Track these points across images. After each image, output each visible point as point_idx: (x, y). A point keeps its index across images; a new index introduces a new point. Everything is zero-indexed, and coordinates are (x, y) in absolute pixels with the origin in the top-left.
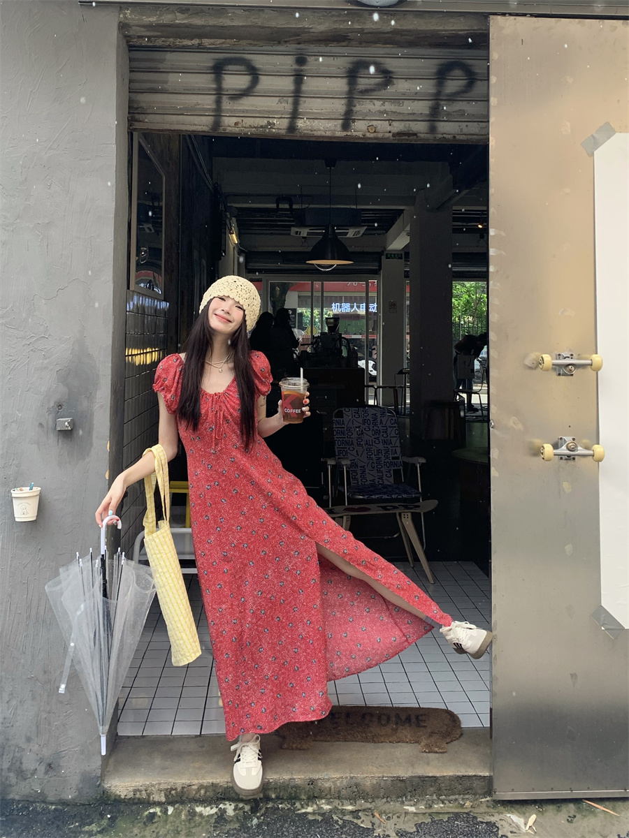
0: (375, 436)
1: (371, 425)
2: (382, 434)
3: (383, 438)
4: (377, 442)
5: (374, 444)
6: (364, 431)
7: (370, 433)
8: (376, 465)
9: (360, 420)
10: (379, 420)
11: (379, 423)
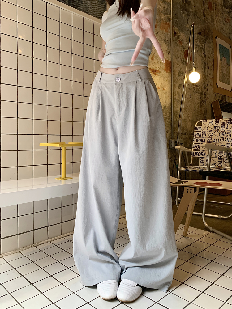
0: (221, 136)
1: (220, 130)
2: (227, 135)
3: (227, 138)
4: (222, 140)
5: (219, 141)
6: (214, 133)
7: (218, 135)
8: (218, 154)
9: (212, 127)
10: (226, 126)
11: (225, 128)
